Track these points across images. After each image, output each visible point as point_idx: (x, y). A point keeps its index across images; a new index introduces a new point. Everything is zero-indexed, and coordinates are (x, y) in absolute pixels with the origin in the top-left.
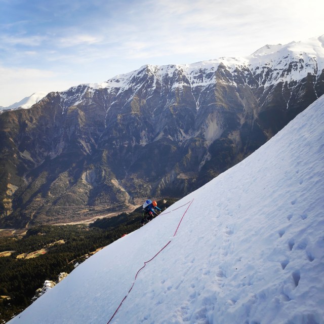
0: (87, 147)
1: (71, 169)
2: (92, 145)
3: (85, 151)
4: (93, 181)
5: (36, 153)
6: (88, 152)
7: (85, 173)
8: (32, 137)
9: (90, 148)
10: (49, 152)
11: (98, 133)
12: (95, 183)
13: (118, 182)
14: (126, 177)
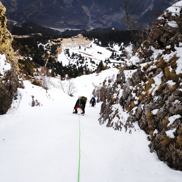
12: (71, 5)
13: (87, 8)
14: (92, 6)
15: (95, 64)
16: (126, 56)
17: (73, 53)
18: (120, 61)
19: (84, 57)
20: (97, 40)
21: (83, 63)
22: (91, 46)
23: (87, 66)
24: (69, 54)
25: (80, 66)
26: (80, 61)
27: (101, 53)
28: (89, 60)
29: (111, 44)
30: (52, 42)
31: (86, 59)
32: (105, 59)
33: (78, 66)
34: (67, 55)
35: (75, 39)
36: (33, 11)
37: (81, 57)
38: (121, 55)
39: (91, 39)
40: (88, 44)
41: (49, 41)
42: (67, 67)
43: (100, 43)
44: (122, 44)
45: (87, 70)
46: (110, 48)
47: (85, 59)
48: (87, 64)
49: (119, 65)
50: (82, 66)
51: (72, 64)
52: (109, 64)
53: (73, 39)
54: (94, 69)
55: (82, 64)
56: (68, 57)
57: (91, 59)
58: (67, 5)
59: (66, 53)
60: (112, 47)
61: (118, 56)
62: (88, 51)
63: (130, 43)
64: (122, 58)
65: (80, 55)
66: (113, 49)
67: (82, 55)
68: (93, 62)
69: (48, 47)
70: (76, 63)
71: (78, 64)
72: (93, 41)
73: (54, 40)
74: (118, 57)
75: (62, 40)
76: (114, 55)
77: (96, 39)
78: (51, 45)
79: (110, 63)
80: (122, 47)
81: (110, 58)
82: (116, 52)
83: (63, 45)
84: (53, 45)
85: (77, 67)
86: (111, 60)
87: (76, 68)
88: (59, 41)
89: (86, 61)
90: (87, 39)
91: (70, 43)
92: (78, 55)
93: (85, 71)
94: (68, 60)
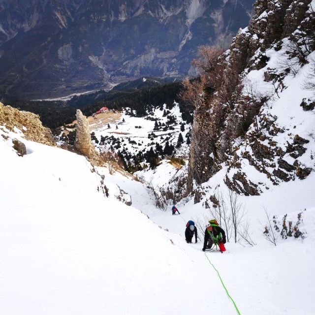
0: (63, 20)
1: (46, 42)
2: (68, 19)
3: (61, 25)
4: (69, 56)
5: (8, 25)
6: (64, 25)
7: (61, 48)
8: (3, 7)
9: (66, 21)
10: (22, 24)
11: (74, 4)
12: (72, 59)
13: (96, 59)
14: (103, 54)
15: (136, 144)
16: (175, 122)
17: (101, 136)
18: (169, 131)
19: (118, 139)
20: (129, 110)
21: (120, 147)
22: (124, 120)
23: (127, 149)
24: (97, 139)
25: (117, 153)
26: (114, 145)
27: (140, 127)
28: (126, 141)
29: (150, 110)
30: (67, 129)
31: (123, 141)
32: (148, 134)
34: (94, 141)
35: (99, 115)
36: (14, 82)
37: (115, 140)
38: (168, 123)
39: (121, 110)
40: (118, 118)
41: (63, 129)
43: (134, 112)
44: (165, 105)
45: (128, 155)
46: (150, 116)
47: (121, 140)
48: (125, 147)
49: (168, 136)
50: (119, 151)
51: (104, 153)
52: (155, 139)
53: (96, 117)
54: (136, 151)
55: (119, 149)
56: (96, 144)
57: (129, 139)
58: (64, 62)
60: (153, 114)
61: (164, 125)
62: (122, 129)
63: (175, 102)
64: (170, 126)
65: (112, 137)
66: (155, 117)
67: (116, 136)
68: (134, 142)
69: (64, 137)
70: (109, 149)
71: (113, 150)
72: (124, 112)
73: (70, 125)
74: (165, 127)
76: (159, 124)
77: (127, 108)
78: (67, 133)
79: (156, 136)
80: (166, 111)
81: (154, 130)
82: (160, 120)
84: (70, 132)
85: (114, 155)
86: (156, 133)
87: (113, 157)
89: (123, 143)
90: (114, 112)
91: (92, 123)
92: (110, 138)
93: (125, 157)
94: (98, 148)
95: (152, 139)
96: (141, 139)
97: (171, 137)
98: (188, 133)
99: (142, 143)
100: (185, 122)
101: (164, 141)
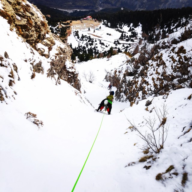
15: (104, 45)
16: (136, 37)
17: (82, 35)
18: (130, 42)
19: (93, 39)
20: (106, 22)
21: (93, 45)
22: (100, 28)
23: (97, 47)
24: (79, 36)
25: (89, 48)
26: (89, 43)
27: (110, 35)
28: (98, 42)
29: (121, 25)
30: (62, 24)
31: (96, 41)
32: (114, 40)
33: (87, 47)
34: (76, 37)
35: (84, 21)
37: (90, 39)
38: (131, 36)
39: (100, 21)
40: (97, 25)
41: (59, 24)
42: (77, 49)
43: (109, 24)
44: (132, 24)
45: (97, 51)
47: (94, 41)
49: (128, 46)
50: (91, 47)
51: (81, 46)
52: (118, 45)
53: (83, 21)
54: (103, 50)
55: (92, 46)
56: (77, 39)
57: (100, 41)
59: (75, 36)
60: (121, 28)
61: (127, 37)
62: (97, 33)
63: (140, 24)
64: (131, 38)
65: (89, 37)
66: (122, 30)
67: (92, 37)
68: (103, 44)
69: (58, 29)
70: (85, 44)
71: (87, 46)
72: (103, 23)
73: (64, 22)
75: (71, 22)
76: (124, 36)
77: (105, 21)
78: (60, 27)
79: (120, 44)
80: (132, 28)
81: (119, 39)
82: (126, 33)
83: (72, 27)
84: (63, 27)
85: (87, 49)
86: (120, 42)
87: (86, 50)
88: (68, 24)
89: (95, 43)
90: (96, 21)
91: (79, 25)
92: (87, 37)
93: (94, 52)
94: (78, 42)
95: (116, 45)
96: (109, 43)
97: (131, 46)
98: (143, 47)
99: (109, 46)
100: (143, 39)
101: (124, 48)
